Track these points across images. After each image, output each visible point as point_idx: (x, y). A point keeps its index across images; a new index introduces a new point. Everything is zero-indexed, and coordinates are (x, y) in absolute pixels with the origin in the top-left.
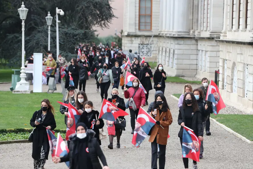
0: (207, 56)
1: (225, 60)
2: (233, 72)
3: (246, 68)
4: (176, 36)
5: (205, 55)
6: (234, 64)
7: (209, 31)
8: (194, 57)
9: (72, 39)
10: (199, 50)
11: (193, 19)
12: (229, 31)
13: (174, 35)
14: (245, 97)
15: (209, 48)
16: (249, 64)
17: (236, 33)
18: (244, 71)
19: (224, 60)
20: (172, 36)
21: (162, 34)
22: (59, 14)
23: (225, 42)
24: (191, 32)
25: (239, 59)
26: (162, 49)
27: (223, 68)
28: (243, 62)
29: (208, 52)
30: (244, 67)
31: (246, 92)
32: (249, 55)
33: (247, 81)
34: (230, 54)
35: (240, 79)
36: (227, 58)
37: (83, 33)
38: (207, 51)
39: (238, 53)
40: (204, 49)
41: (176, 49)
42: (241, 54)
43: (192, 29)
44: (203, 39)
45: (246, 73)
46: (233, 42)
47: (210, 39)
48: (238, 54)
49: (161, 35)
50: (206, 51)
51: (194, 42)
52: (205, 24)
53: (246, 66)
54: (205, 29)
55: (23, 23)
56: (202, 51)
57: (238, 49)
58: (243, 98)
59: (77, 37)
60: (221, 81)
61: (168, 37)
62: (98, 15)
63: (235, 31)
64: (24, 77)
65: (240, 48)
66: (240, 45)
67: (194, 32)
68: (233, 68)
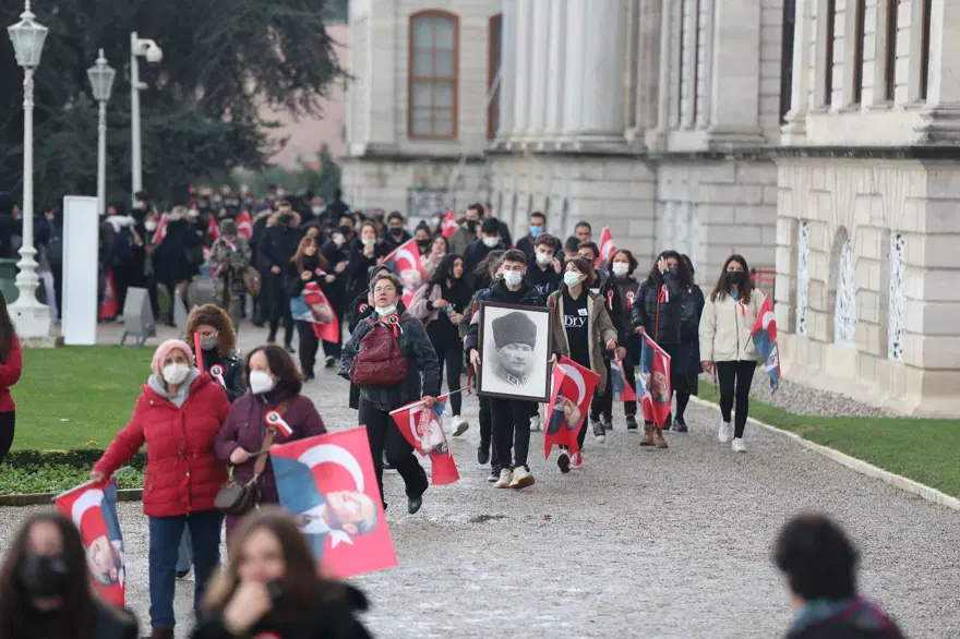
0: (696, 222)
1: (801, 225)
2: (834, 266)
3: (893, 248)
4: (577, 147)
5: (689, 219)
6: (843, 233)
7: (704, 128)
8: (644, 228)
9: (185, 156)
10: (664, 203)
11: (633, 89)
12: (815, 113)
13: (564, 145)
14: (891, 355)
15: (706, 194)
16: (906, 232)
17: (849, 119)
18: (885, 259)
19: (798, 223)
20: (558, 147)
21: (514, 145)
22: (142, 59)
23: (805, 155)
24: (629, 135)
25: (863, 213)
26: (515, 200)
27: (794, 253)
28: (880, 224)
29: (702, 210)
30: (885, 244)
31: (892, 339)
32: (908, 199)
33: (897, 295)
34: (823, 197)
35: (868, 290)
36: (811, 214)
37: (227, 133)
38: (697, 205)
39: (861, 191)
40: (684, 197)
41: (574, 198)
42: (874, 195)
43: (633, 123)
44: (681, 158)
45: (895, 266)
46: (840, 152)
47: (711, 156)
48: (858, 195)
49: (508, 147)
50: (694, 205)
51: (641, 170)
52: (686, 105)
53: (894, 241)
54: (686, 121)
55: (28, 82)
56: (679, 203)
57: (859, 176)
58: (883, 361)
59: (208, 145)
60: (782, 303)
61: (543, 154)
62: (281, 67)
63: (841, 112)
64: (32, 286)
65: (867, 171)
66: (871, 161)
67: (640, 135)
68: (836, 251)
